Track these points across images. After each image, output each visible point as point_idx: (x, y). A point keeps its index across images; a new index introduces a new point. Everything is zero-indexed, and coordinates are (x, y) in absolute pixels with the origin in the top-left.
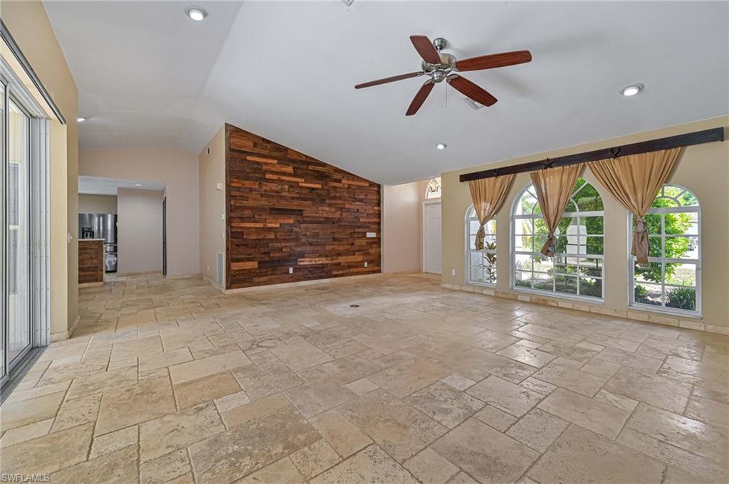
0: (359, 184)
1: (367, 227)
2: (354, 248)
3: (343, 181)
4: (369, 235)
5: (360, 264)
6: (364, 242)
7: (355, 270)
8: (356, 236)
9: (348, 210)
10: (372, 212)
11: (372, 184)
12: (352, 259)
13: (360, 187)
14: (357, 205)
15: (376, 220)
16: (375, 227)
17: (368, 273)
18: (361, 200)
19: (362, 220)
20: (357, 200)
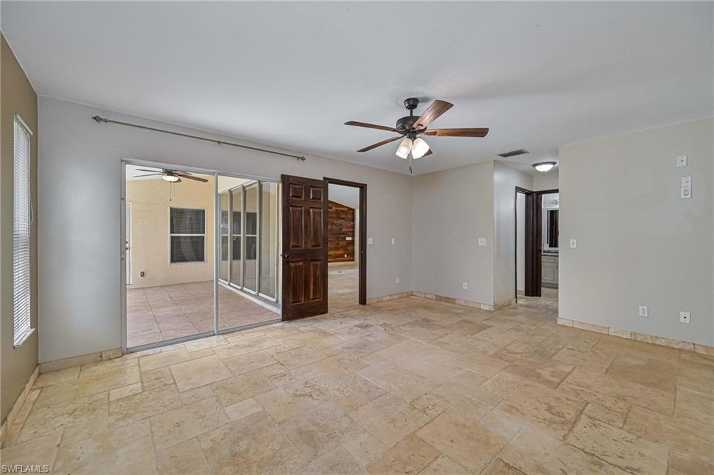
0: (343, 209)
1: (347, 234)
2: (339, 246)
3: (333, 208)
4: (348, 239)
5: (342, 256)
6: (344, 243)
7: (339, 259)
8: (340, 239)
9: (335, 224)
10: (349, 225)
11: (350, 209)
12: (338, 252)
13: (342, 211)
14: (340, 221)
15: (352, 230)
16: (351, 234)
17: (347, 261)
18: (343, 219)
19: (344, 230)
20: (340, 218)
